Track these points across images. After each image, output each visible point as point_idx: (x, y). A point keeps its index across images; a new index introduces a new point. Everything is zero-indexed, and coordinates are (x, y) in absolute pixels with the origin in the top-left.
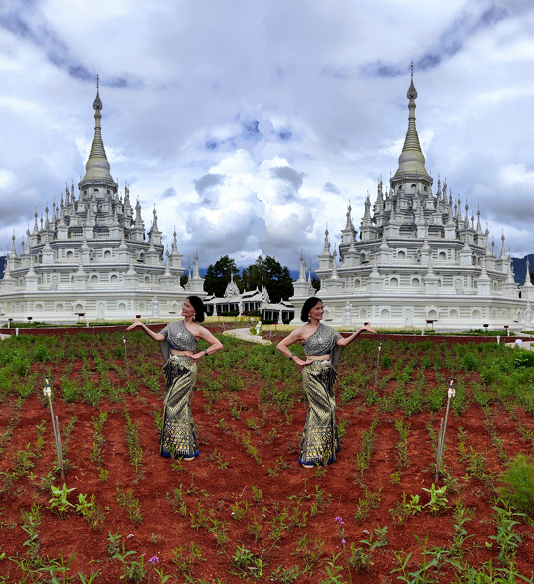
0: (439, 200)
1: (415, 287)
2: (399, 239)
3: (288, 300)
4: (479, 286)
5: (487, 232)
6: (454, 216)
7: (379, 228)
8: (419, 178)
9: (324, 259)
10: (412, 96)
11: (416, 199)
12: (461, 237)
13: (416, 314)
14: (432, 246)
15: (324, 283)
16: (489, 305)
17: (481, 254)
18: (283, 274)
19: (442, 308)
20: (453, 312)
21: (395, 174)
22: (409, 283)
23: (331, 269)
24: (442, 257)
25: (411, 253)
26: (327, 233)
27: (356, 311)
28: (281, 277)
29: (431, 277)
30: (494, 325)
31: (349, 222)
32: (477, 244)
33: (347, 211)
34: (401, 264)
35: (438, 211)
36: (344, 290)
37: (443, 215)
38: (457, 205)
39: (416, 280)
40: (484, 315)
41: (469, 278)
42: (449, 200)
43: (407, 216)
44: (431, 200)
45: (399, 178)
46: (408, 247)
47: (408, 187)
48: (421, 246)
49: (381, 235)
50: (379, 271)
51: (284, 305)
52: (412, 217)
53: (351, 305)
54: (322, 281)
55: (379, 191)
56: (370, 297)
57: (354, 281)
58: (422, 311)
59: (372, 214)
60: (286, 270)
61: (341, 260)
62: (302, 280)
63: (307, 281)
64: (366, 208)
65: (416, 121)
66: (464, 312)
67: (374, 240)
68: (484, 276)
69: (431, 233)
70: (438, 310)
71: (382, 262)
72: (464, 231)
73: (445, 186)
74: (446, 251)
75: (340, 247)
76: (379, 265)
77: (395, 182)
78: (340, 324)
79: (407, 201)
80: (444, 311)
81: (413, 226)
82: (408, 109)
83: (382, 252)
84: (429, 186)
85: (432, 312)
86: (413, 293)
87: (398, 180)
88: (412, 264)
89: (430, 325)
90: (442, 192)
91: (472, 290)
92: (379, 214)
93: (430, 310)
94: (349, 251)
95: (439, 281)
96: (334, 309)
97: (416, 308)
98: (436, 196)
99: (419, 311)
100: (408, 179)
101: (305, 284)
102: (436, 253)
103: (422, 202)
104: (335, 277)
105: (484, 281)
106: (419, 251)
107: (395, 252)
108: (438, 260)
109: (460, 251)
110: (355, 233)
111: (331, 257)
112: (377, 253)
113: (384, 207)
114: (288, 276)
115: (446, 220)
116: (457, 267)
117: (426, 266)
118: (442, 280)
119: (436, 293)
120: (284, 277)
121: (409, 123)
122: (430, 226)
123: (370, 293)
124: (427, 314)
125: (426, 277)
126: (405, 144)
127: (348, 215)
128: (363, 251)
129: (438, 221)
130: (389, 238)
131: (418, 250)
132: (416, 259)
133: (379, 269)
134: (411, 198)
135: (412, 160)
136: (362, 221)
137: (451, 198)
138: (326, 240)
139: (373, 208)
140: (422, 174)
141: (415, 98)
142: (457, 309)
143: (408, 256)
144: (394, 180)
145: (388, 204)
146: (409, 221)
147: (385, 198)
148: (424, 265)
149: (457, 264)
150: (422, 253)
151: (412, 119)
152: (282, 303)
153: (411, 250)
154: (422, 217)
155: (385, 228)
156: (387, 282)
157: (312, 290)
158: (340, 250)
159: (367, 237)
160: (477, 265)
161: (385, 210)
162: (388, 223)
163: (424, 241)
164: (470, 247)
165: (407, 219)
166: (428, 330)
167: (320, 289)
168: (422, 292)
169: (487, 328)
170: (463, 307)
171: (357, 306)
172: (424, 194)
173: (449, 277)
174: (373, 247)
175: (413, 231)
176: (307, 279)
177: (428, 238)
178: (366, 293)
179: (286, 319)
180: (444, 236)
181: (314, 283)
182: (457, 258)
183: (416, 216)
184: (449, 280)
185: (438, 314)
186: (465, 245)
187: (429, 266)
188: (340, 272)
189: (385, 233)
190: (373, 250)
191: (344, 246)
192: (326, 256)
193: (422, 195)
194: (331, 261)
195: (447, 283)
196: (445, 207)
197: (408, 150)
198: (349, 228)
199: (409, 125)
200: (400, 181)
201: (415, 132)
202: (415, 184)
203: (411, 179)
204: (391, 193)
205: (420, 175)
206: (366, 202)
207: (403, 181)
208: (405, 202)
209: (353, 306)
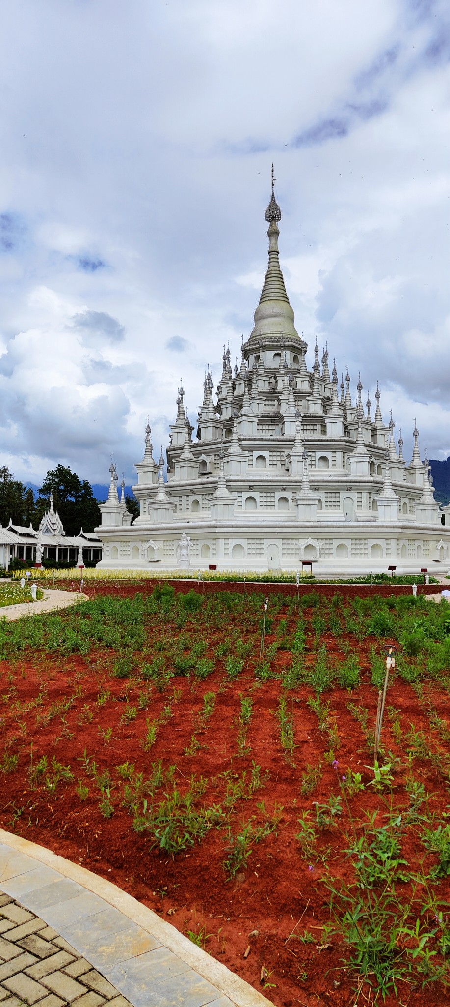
0: (317, 376)
1: (284, 511)
2: (257, 437)
3: (93, 532)
4: (379, 508)
5: (392, 425)
6: (339, 401)
7: (227, 421)
8: (286, 343)
9: (145, 469)
10: (273, 218)
11: (282, 375)
12: (350, 431)
13: (285, 552)
14: (307, 447)
15: (147, 506)
16: (396, 536)
17: (383, 458)
18: (83, 491)
19: (324, 542)
20: (340, 547)
21: (249, 337)
22: (273, 504)
23: (156, 485)
24: (322, 463)
25: (275, 458)
26: (148, 430)
28: (79, 496)
29: (306, 496)
30: (403, 567)
31: (181, 412)
32: (375, 442)
33: (177, 396)
34: (260, 475)
35: (315, 393)
36: (175, 516)
37: (323, 400)
38: (345, 383)
39: (283, 499)
40: (389, 552)
41: (365, 495)
42: (332, 377)
43: (268, 403)
44: (304, 376)
45: (255, 344)
46: (271, 449)
47: (268, 358)
48: (291, 447)
49: (229, 431)
50: (228, 487)
51: (86, 538)
52: (276, 403)
53: (189, 539)
54: (142, 502)
55: (224, 365)
56: (215, 527)
57: (190, 502)
58: (293, 547)
59: (215, 400)
60: (86, 485)
61: (169, 471)
62: (112, 501)
63: (119, 502)
66: (358, 547)
67: (220, 440)
68: (388, 493)
69: (305, 427)
70: (318, 545)
71: (233, 474)
73: (326, 355)
74: (328, 454)
75: (167, 451)
76: (227, 478)
77: (249, 349)
78: (171, 566)
79: (267, 379)
80: (328, 547)
81: (277, 417)
83: (232, 458)
84: (300, 355)
85: (309, 547)
86: (279, 519)
87: (254, 346)
88: (277, 475)
89: (307, 568)
90: (321, 364)
91: (369, 514)
92: (225, 399)
93: (306, 545)
94: (182, 456)
95: (319, 501)
96: (161, 544)
97: (285, 542)
98: (312, 371)
99: (289, 547)
100: (269, 345)
101: (117, 507)
102: (313, 458)
103: (290, 380)
104: (162, 496)
105: (388, 500)
106: (288, 456)
107: (250, 458)
108: (317, 469)
109: (350, 455)
110: (191, 429)
111: (154, 466)
112: (225, 460)
113: (234, 389)
114: (90, 495)
115: (327, 408)
116: (345, 479)
117: (300, 479)
118: (323, 500)
119: (316, 519)
120: (84, 496)
121: (270, 259)
122: (305, 417)
123: (216, 520)
124: (302, 551)
125: (300, 495)
126: (263, 291)
127: (179, 402)
128: (202, 457)
129: (316, 409)
130: (242, 437)
131: (286, 453)
132: (284, 468)
133: (228, 484)
134: (273, 374)
135: (274, 316)
136: (200, 410)
137: (335, 372)
138: (147, 440)
139: (217, 391)
140: (289, 337)
141: (278, 220)
142: (348, 543)
143: (271, 463)
145: (239, 384)
146: (271, 410)
147: (233, 375)
148: (295, 476)
149: (346, 475)
150: (292, 459)
151: (273, 253)
152: (82, 536)
153: (275, 454)
154: (292, 404)
155: (236, 421)
156: (240, 504)
157: (127, 516)
158: (168, 456)
159: (208, 435)
160: (376, 476)
161: (236, 394)
162: (240, 413)
163: (295, 440)
164: (365, 448)
165: (268, 406)
166: (304, 576)
167: (139, 514)
168: (293, 518)
169: (394, 571)
170: (356, 539)
171: (197, 540)
172: (293, 368)
173: (333, 495)
174: (218, 450)
175: (278, 425)
176: (120, 499)
177: (301, 435)
178: (210, 521)
179: (89, 560)
180: (326, 431)
181: (129, 504)
182: (346, 465)
183: (282, 401)
184: (334, 499)
185: (318, 550)
186: (357, 445)
187: (303, 478)
188: (169, 489)
189: (235, 429)
190: (218, 455)
191: (173, 450)
192: (148, 466)
193: (290, 369)
194: (155, 472)
195: (330, 504)
196: (326, 386)
197: (269, 300)
198: (182, 422)
199: (270, 262)
200: (256, 348)
201: (278, 272)
202: (280, 352)
203: (273, 345)
204: (243, 368)
205: (287, 338)
206: (205, 381)
207: (261, 348)
208: (264, 380)
209: (191, 540)
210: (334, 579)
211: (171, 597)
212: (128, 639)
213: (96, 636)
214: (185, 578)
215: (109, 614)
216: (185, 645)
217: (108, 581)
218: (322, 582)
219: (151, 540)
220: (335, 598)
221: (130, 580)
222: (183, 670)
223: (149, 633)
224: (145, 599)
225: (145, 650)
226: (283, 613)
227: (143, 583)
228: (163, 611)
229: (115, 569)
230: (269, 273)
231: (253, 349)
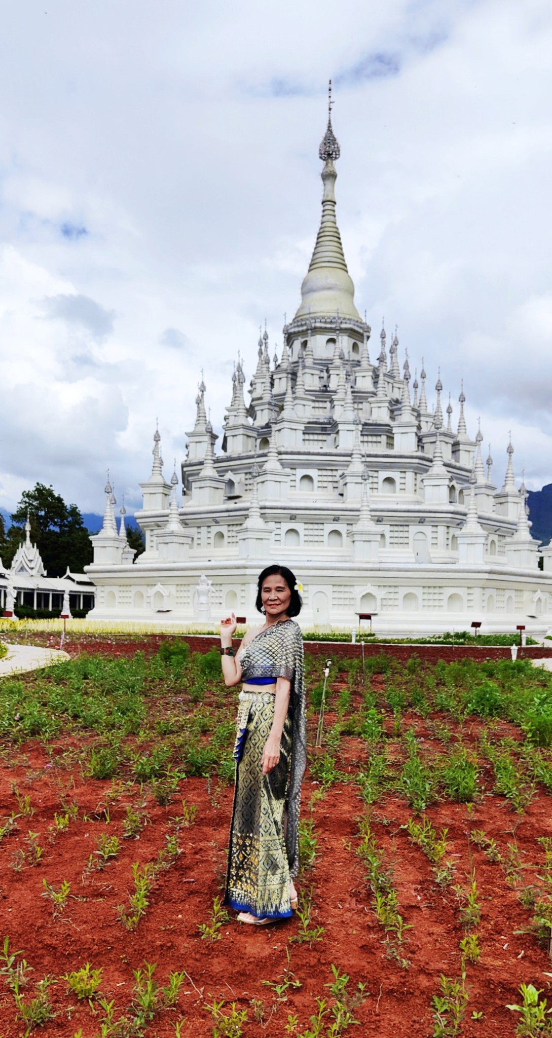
0: (382, 371)
1: (335, 548)
2: (302, 450)
3: (83, 572)
4: (461, 547)
5: (479, 438)
6: (412, 404)
7: (262, 428)
8: (343, 326)
9: (152, 490)
10: (329, 155)
11: (337, 368)
12: (425, 446)
13: (336, 602)
14: (369, 465)
15: (154, 538)
16: (481, 583)
17: (467, 481)
18: (70, 519)
19: (387, 590)
20: (407, 596)
21: (294, 317)
22: (321, 539)
23: (167, 511)
24: (387, 486)
25: (325, 479)
26: (157, 438)
27: (217, 594)
28: (66, 526)
29: (365, 528)
30: (489, 623)
31: (201, 416)
32: (457, 460)
33: (197, 392)
34: (304, 500)
35: (380, 393)
36: (192, 552)
37: (390, 402)
38: (420, 381)
39: (336, 532)
40: (471, 604)
41: (442, 530)
43: (317, 404)
44: (367, 370)
45: (302, 325)
46: (321, 467)
47: (319, 345)
48: (347, 465)
49: (265, 442)
50: (262, 515)
51: (73, 580)
52: (328, 405)
53: (210, 582)
54: (148, 534)
55: (261, 353)
56: (245, 568)
57: (212, 535)
58: (347, 596)
60: (74, 511)
61: (184, 493)
62: (108, 531)
63: (118, 533)
64: (234, 387)
65: (336, 208)
66: (431, 597)
67: (252, 453)
69: (366, 439)
70: (379, 593)
71: (269, 498)
72: (435, 435)
73: (396, 343)
74: (395, 475)
75: (183, 467)
76: (263, 504)
77: (294, 333)
78: (185, 618)
79: (318, 372)
80: (392, 596)
81: (329, 423)
82: (322, 182)
83: (269, 477)
84: (363, 342)
85: (368, 596)
86: (330, 559)
87: (301, 329)
88: (328, 501)
89: (365, 622)
90: (389, 355)
91: (446, 555)
92: (261, 398)
93: (364, 593)
94: (203, 474)
95: (383, 535)
96: (173, 589)
97: (336, 589)
98: (376, 364)
99: (341, 595)
100: (321, 328)
101: (115, 540)
102: (375, 480)
103: (348, 375)
104: (174, 526)
105: (472, 536)
106: (343, 476)
107: (293, 478)
108: (380, 494)
109: (424, 476)
110: (214, 437)
111: (165, 486)
112: (259, 479)
113: (272, 385)
114: (79, 524)
115: (396, 413)
116: (417, 507)
117: (356, 506)
118: (388, 535)
119: (377, 560)
120: (71, 526)
121: (324, 211)
122: (365, 424)
123: (246, 559)
124: (359, 600)
125: (355, 528)
126: (314, 254)
127: (199, 402)
128: (229, 476)
129: (381, 415)
130: (283, 450)
131: (340, 472)
132: (337, 492)
133: (263, 511)
134: (326, 366)
135: (329, 289)
137: (406, 366)
138: (155, 452)
139: (250, 388)
140: (347, 317)
141: (336, 158)
142: (418, 591)
143: (320, 484)
144: (292, 330)
145: (280, 379)
146: (321, 414)
147: (272, 367)
148: (351, 502)
149: (418, 503)
150: (348, 479)
151: (329, 203)
152: (69, 578)
153: (325, 473)
154: (350, 406)
155: (275, 427)
156: (278, 538)
157: (128, 552)
158: (183, 473)
159: (237, 446)
160: (457, 504)
161: (275, 391)
162: (280, 417)
163: (352, 454)
164: (444, 468)
165: (317, 410)
166: (361, 633)
167: (144, 550)
168: (348, 559)
169: (478, 629)
170: (429, 587)
171: (221, 584)
172: (351, 359)
173: (401, 529)
174: (250, 466)
175: (330, 434)
176: (118, 529)
177: (361, 448)
178: (238, 559)
179: (77, 609)
180: (392, 445)
181: (131, 537)
182: (418, 490)
183: (335, 403)
184: (401, 534)
185: (379, 600)
186: (434, 463)
187: (362, 506)
188: (185, 517)
189: (273, 438)
190: (250, 473)
191: (191, 465)
192: (156, 485)
193: (347, 360)
194: (166, 495)
195: (396, 540)
196: (395, 385)
197: (321, 267)
198: (202, 428)
199: (323, 216)
200: (303, 331)
201: (335, 230)
202: (335, 337)
203: (326, 328)
204: (285, 357)
205: (344, 319)
206: (235, 375)
207: (309, 331)
208: (313, 374)
209: (212, 585)
210: (400, 638)
211: (185, 657)
212: (117, 717)
213: (70, 711)
214: (204, 634)
215: (95, 680)
216: (203, 727)
217: (100, 636)
218: (385, 641)
219: (159, 584)
220: (410, 661)
221: (129, 635)
222: (199, 768)
223: (150, 708)
224: (148, 660)
225: (141, 733)
226: (340, 682)
227: (148, 638)
228: (172, 676)
229: (111, 620)
230: (322, 230)
231: (299, 332)
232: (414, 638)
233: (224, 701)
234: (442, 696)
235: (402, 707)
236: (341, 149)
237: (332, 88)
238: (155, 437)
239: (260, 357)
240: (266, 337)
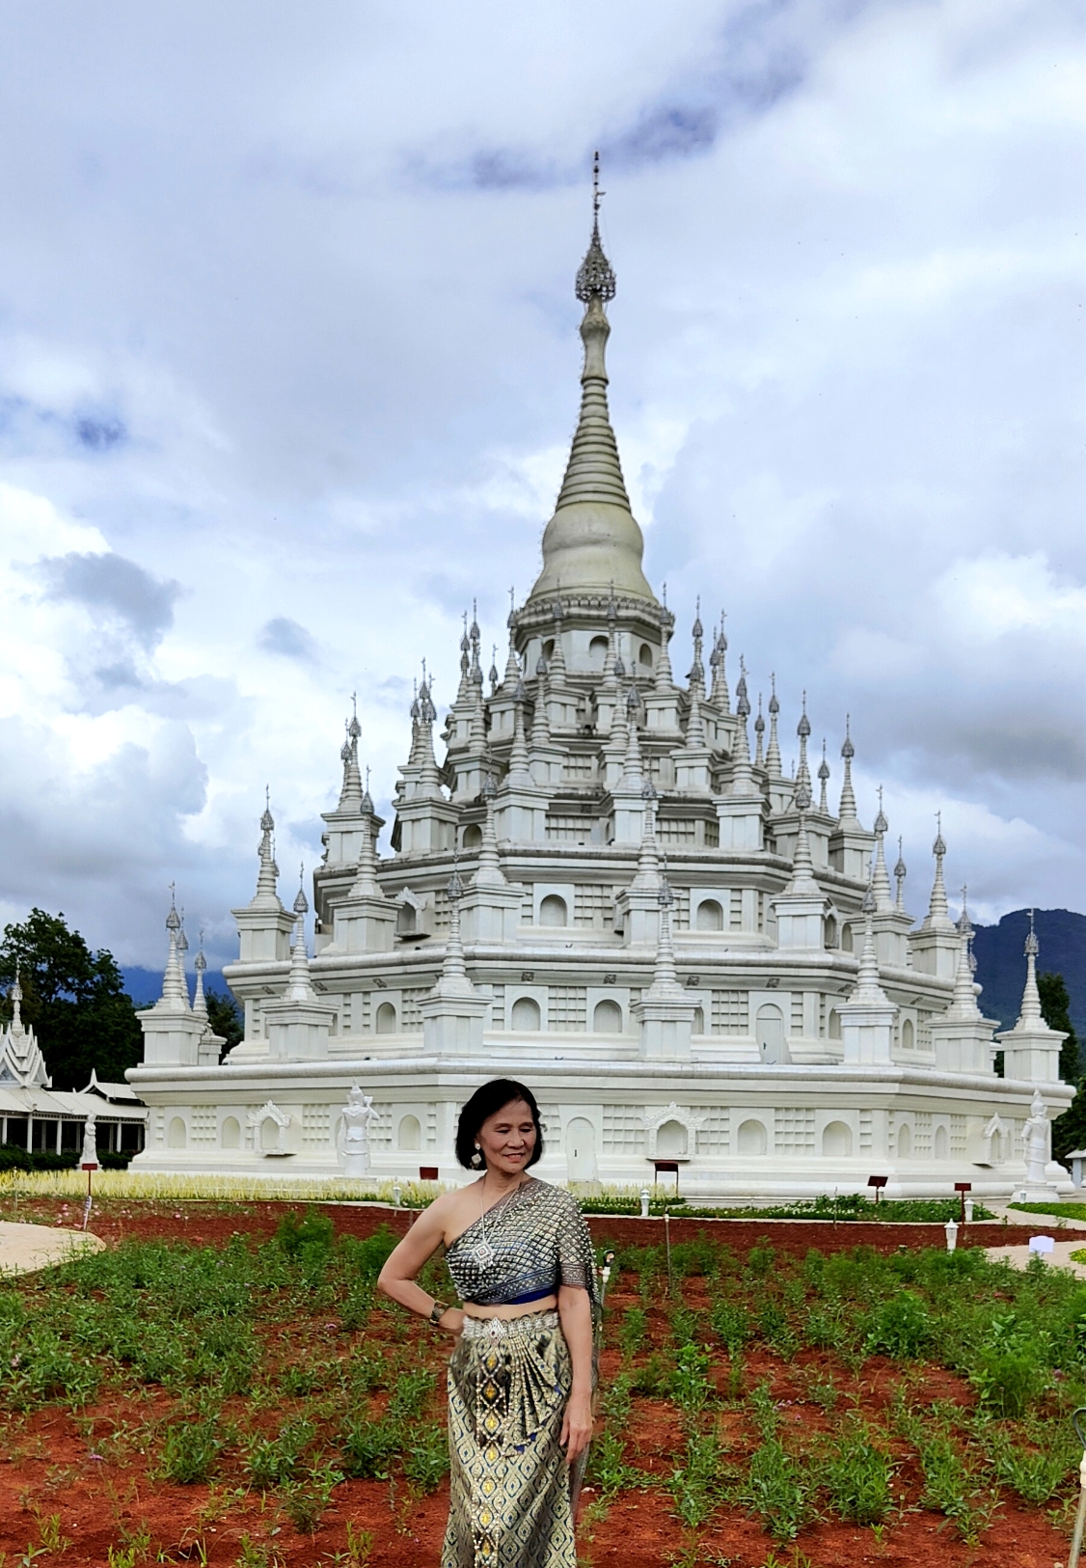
0: (697, 698)
1: (607, 1035)
2: (545, 848)
3: (123, 1081)
4: (847, 1032)
5: (881, 825)
6: (752, 762)
7: (469, 806)
8: (622, 613)
9: (257, 924)
10: (595, 291)
11: (611, 692)
12: (778, 839)
13: (610, 1137)
14: (670, 877)
15: (261, 1016)
16: (885, 1102)
17: (859, 908)
18: (97, 978)
19: (708, 1114)
20: (748, 1127)
21: (528, 595)
22: (581, 1017)
23: (286, 964)
24: (707, 917)
25: (588, 902)
26: (267, 824)
28: (89, 991)
29: (667, 997)
30: (902, 1179)
31: (352, 781)
32: (840, 868)
33: (343, 738)
34: (551, 943)
35: (693, 740)
36: (334, 1043)
37: (711, 758)
38: (767, 717)
39: (609, 1005)
40: (868, 1141)
41: (810, 1000)
42: (734, 700)
43: (572, 762)
44: (668, 697)
45: (544, 612)
46: (580, 879)
47: (576, 649)
48: (630, 876)
49: (474, 833)
50: (469, 972)
51: (103, 1096)
52: (594, 762)
53: (369, 1100)
54: (249, 1007)
55: (465, 663)
56: (436, 1071)
57: (372, 1009)
58: (630, 1125)
59: (440, 752)
60: (106, 964)
61: (319, 929)
62: (173, 1001)
63: (192, 1006)
64: (416, 728)
65: (608, 390)
66: (791, 1128)
67: (450, 853)
68: (869, 994)
69: (665, 827)
70: (693, 1121)
71: (482, 939)
72: (796, 820)
73: (722, 645)
74: (722, 895)
75: (316, 879)
76: (468, 949)
77: (530, 625)
78: (321, 1169)
79: (574, 701)
80: (716, 1126)
81: (596, 797)
82: (581, 343)
83: (482, 899)
84: (660, 644)
85: (671, 1127)
86: (597, 1055)
87: (541, 618)
88: (593, 945)
89: (667, 1178)
90: (708, 669)
91: (820, 1048)
92: (466, 750)
93: (663, 1121)
94: (355, 892)
95: (699, 1011)
96: (297, 1113)
97: (610, 1112)
98: (685, 685)
99: (620, 1125)
100: (579, 616)
101: (185, 1018)
102: (684, 905)
103: (631, 706)
104: (300, 992)
105: (868, 1011)
106: (622, 897)
107: (527, 900)
108: (692, 931)
109: (777, 898)
110: (377, 823)
111: (283, 915)
112: (463, 903)
113: (487, 724)
114: (115, 988)
115: (722, 778)
116: (764, 957)
117: (648, 954)
118: (708, 1009)
119: (688, 1057)
120: (100, 991)
121: (585, 396)
122: (665, 799)
123: (438, 1055)
124: (653, 1134)
125: (646, 997)
126: (567, 477)
127: (348, 755)
128: (405, 896)
129: (694, 781)
130: (508, 847)
131: (617, 890)
132: (611, 928)
133: (470, 964)
134: (589, 689)
135: (595, 542)
136: (401, 777)
137: (742, 690)
138: (264, 850)
139: (444, 730)
140: (630, 596)
141: (608, 298)
142: (766, 1117)
143: (579, 913)
144: (526, 621)
145: (503, 712)
146: (581, 781)
147: (487, 690)
148: (640, 948)
149: (767, 949)
150: (633, 904)
151: (594, 381)
152: (95, 1091)
153: (588, 891)
154: (635, 766)
155: (493, 805)
156: (498, 1015)
157: (210, 1042)
158: (318, 890)
159: (420, 840)
160: (840, 951)
161: (492, 737)
162: (502, 786)
163: (641, 856)
164: (814, 882)
165: (572, 771)
166: (658, 1198)
167: (241, 1038)
168: (633, 1055)
169: (881, 1189)
170: (787, 1109)
171: (389, 1104)
172: (637, 676)
173: (733, 997)
174: (444, 879)
175: (597, 818)
176: (191, 998)
177: (657, 845)
178: (422, 1057)
179: (111, 1151)
180: (717, 838)
181: (216, 1014)
182: (765, 923)
183: (608, 759)
184: (734, 1009)
185: (692, 1135)
186: (795, 873)
187: (659, 954)
188: (320, 975)
189: (489, 825)
190: (445, 891)
191: (332, 876)
192: (264, 914)
193: (630, 678)
194: (284, 932)
195: (724, 1020)
196: (720, 725)
197: (581, 502)
198: (354, 806)
199: (584, 406)
200: (545, 622)
201: (606, 432)
202: (607, 634)
203: (589, 617)
204: (511, 672)
205: (624, 599)
206: (416, 704)
207: (558, 623)
208: (564, 705)
209: (373, 1104)
210: (733, 1206)
211: (327, 1244)
212: (207, 1362)
213: (116, 1349)
214: (358, 1200)
215: (157, 1289)
216: (370, 1380)
217: (158, 1203)
218: (705, 1213)
219: (270, 1102)
220: (755, 1252)
221: (214, 1202)
222: (370, 1461)
223: (266, 1342)
224: (256, 1251)
225: (255, 1393)
226: (625, 1291)
227: (250, 1208)
228: (304, 1281)
229: (178, 1173)
230: (581, 433)
231: (538, 624)
232: (761, 1206)
233: (407, 1329)
234: (819, 1319)
235: (745, 1339)
236: (617, 280)
237: (599, 168)
238: (264, 822)
239: (464, 671)
240: (475, 633)
